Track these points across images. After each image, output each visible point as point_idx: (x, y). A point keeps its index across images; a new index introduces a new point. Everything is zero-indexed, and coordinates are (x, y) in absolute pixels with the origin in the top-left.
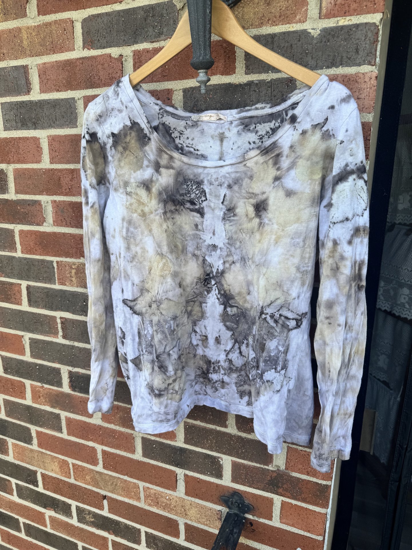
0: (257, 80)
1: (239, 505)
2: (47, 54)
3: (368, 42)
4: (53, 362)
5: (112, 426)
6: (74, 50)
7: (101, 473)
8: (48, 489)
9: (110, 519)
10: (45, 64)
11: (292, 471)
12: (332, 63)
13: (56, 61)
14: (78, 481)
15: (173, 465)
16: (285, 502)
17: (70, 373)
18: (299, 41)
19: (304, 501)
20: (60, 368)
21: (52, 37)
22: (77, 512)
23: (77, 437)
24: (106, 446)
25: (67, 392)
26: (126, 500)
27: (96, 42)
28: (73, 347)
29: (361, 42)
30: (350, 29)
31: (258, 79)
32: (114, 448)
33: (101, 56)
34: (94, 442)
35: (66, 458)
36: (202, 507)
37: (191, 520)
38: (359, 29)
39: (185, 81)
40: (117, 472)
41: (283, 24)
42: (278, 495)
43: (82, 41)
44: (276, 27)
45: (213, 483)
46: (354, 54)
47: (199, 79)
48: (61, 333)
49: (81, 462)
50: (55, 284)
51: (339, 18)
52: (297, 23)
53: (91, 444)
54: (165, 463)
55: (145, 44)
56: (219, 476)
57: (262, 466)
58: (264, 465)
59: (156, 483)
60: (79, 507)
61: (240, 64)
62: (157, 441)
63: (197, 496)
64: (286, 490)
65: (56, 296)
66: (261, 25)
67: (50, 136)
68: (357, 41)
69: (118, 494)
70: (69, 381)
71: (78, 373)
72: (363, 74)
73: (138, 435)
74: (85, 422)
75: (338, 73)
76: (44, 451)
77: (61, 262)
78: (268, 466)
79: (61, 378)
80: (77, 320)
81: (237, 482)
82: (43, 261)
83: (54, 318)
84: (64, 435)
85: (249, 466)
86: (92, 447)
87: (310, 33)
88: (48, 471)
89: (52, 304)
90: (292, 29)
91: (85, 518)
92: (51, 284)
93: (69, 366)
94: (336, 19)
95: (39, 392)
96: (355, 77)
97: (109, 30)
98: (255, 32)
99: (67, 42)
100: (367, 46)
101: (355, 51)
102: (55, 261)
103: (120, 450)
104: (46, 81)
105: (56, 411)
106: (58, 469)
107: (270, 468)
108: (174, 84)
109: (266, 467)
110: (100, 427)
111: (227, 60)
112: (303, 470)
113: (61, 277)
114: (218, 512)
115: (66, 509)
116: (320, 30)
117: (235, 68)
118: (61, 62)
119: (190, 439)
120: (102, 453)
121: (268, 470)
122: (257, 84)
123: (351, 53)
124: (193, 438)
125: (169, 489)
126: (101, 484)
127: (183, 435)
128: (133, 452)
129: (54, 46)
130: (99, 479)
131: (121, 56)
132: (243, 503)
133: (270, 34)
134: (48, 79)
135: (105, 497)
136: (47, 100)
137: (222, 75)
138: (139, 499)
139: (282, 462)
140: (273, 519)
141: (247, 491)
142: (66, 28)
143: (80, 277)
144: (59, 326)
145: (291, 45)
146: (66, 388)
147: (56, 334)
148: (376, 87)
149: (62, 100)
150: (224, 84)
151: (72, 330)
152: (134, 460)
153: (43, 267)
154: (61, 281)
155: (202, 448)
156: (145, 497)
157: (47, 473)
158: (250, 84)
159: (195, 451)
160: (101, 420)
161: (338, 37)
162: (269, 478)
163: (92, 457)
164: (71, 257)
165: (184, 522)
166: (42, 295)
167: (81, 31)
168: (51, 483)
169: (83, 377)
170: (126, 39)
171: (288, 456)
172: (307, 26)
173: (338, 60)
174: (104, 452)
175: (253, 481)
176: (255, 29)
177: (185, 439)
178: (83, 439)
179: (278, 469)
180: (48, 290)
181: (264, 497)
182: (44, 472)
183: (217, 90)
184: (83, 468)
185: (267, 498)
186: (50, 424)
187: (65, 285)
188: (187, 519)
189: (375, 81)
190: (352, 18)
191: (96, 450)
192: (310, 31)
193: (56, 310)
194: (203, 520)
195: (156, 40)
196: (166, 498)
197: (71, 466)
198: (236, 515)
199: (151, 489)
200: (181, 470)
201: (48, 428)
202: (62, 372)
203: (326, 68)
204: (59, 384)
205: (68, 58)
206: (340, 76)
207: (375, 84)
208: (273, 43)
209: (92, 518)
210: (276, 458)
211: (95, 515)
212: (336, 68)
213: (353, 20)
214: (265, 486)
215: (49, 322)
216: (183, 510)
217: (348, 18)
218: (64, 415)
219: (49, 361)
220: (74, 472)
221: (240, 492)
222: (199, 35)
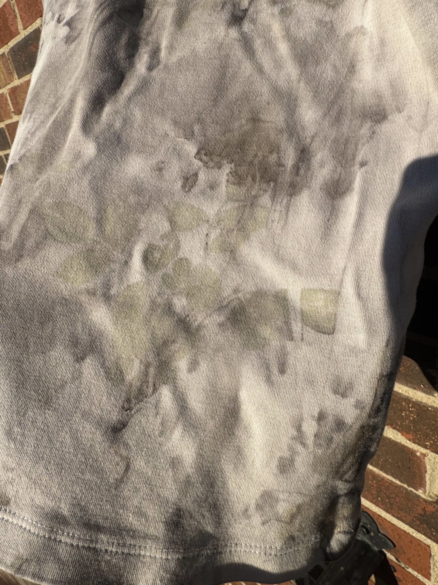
58: (409, 485)
78: (417, 490)
85: (383, 479)
107: (421, 493)
109: (414, 490)
121: (418, 497)
132: (376, 532)
140: (432, 579)
162: (420, 510)
175: (391, 504)
181: (413, 537)
210: (431, 481)
214: (414, 521)
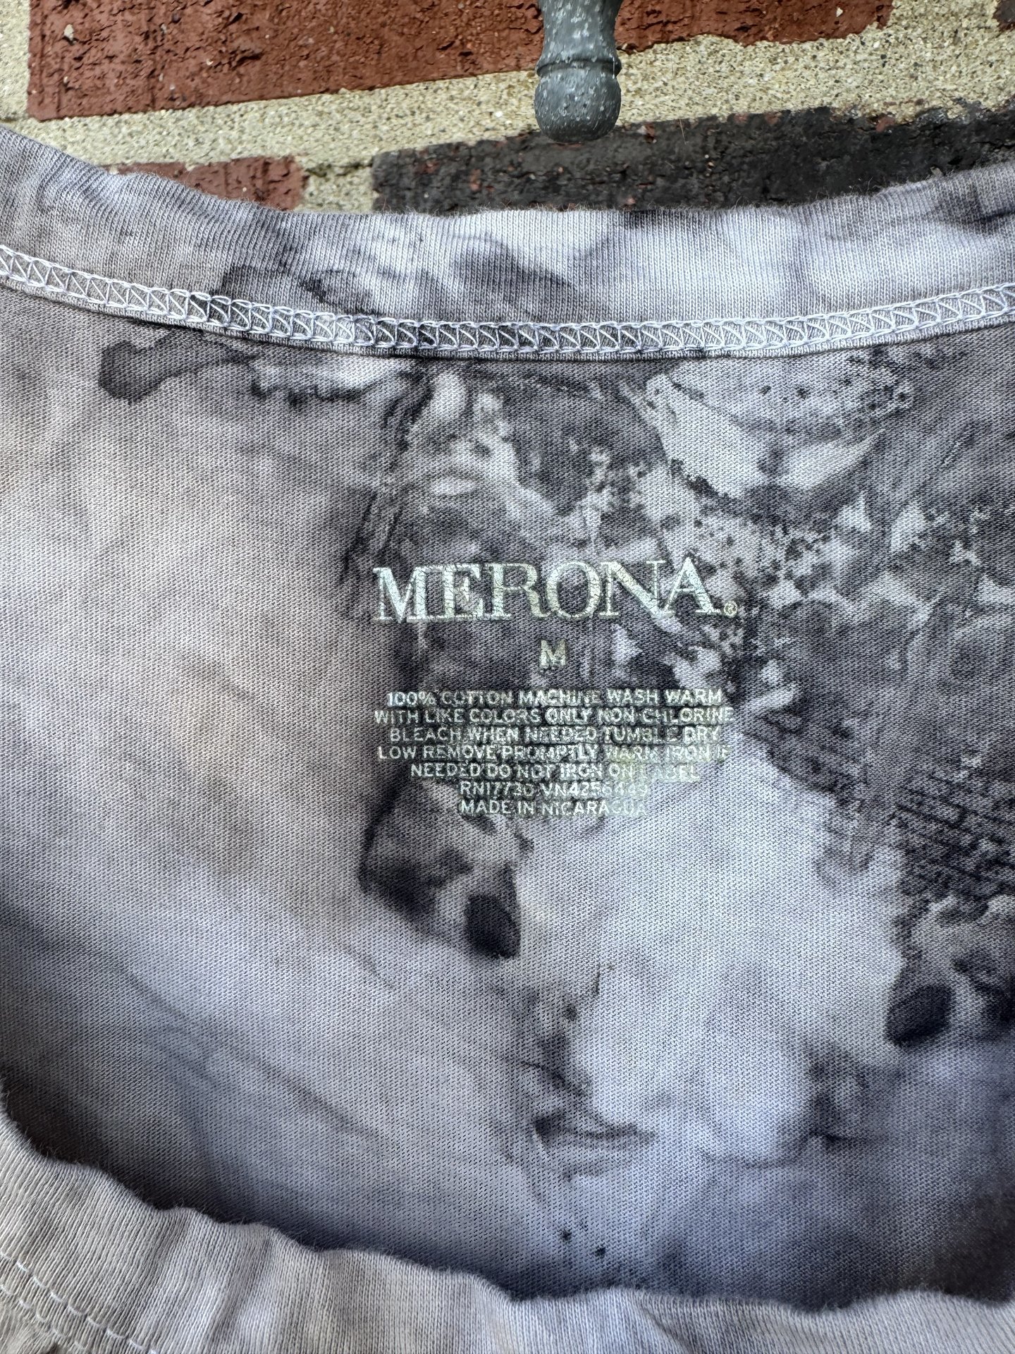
39: (397, 97)
108: (308, 118)
137: (747, 33)
150: (757, 122)
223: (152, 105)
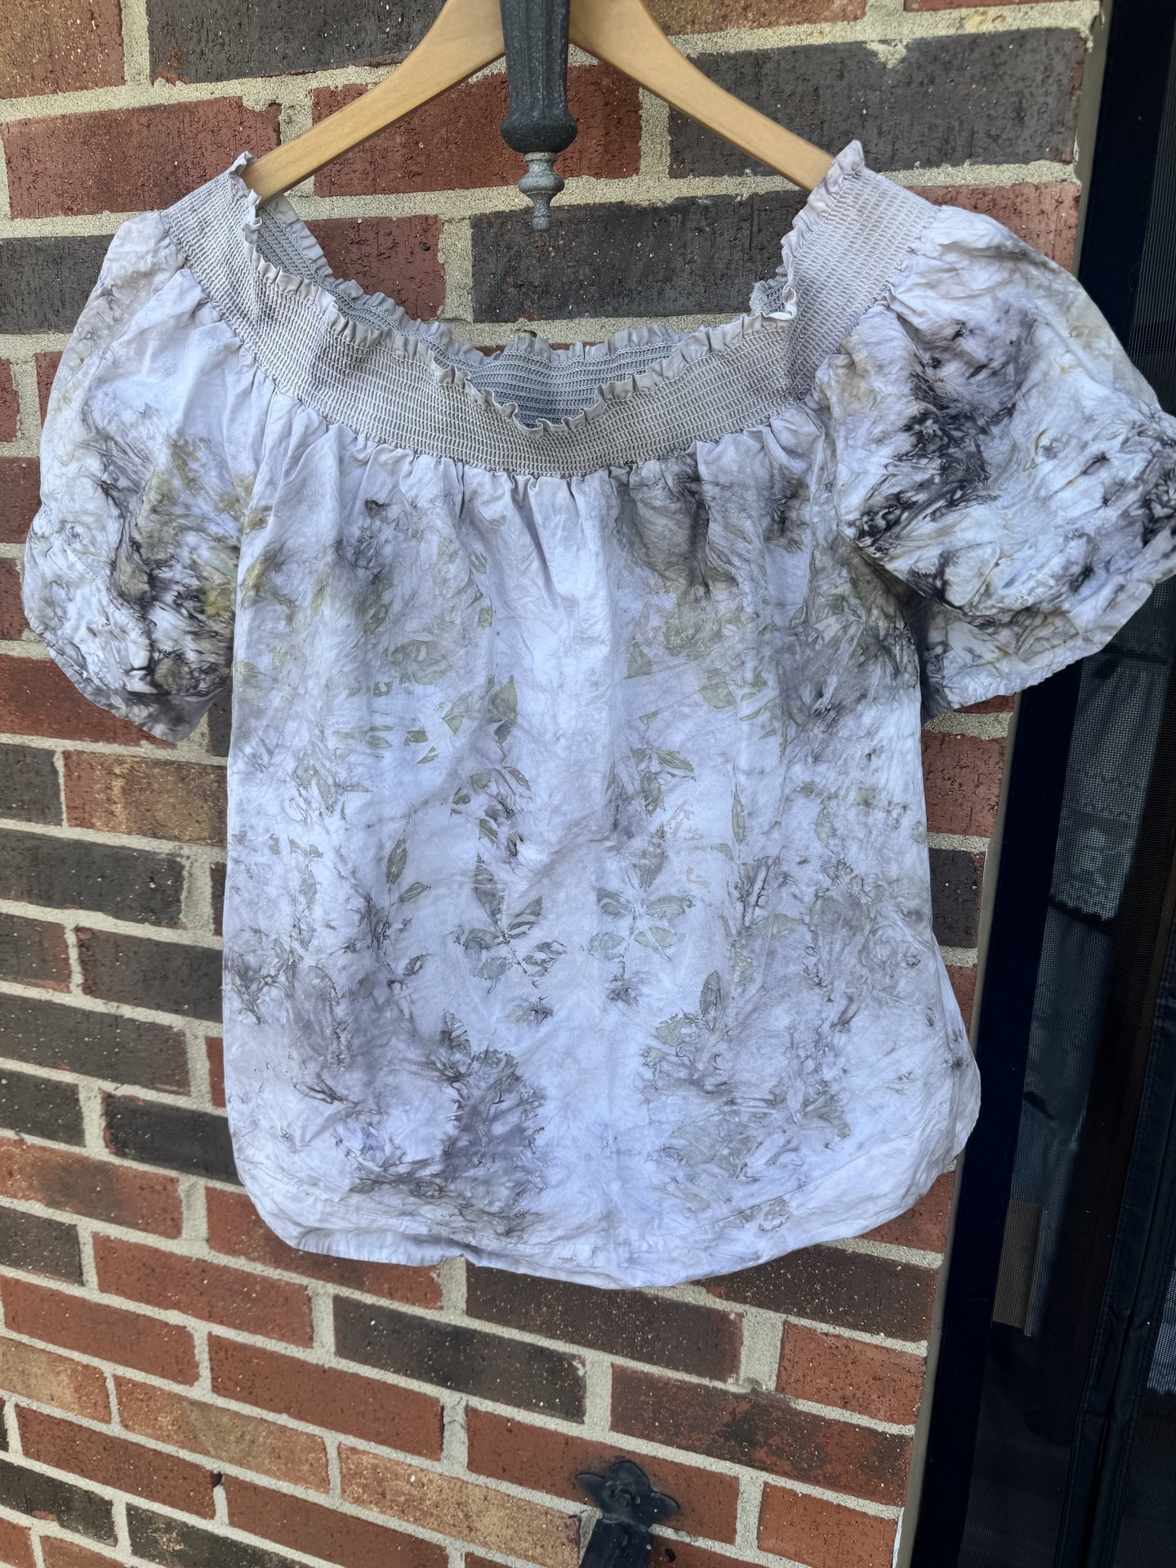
0: (707, 197)
1: (633, 1499)
2: (33, 93)
3: (1054, 89)
4: (55, 1066)
5: (240, 1263)
6: (123, 81)
7: (205, 1404)
8: (37, 1457)
9: (234, 1544)
10: (26, 123)
11: (798, 1397)
12: (940, 150)
13: (64, 117)
14: (133, 1430)
15: (431, 1381)
16: (775, 1487)
17: (108, 1099)
18: (841, 77)
19: (833, 1483)
20: (76, 1086)
21: (49, 39)
22: (130, 1523)
23: (130, 1297)
24: (221, 1323)
25: (99, 1158)
26: (285, 1487)
27: (193, 58)
28: (117, 1020)
29: (1033, 89)
30: (1000, 47)
31: (711, 192)
32: (249, 1331)
33: (209, 103)
34: (184, 1312)
35: (95, 1362)
36: (522, 1506)
37: (485, 1544)
38: (1028, 46)
39: (479, 192)
40: (256, 1404)
41: (789, 24)
42: (752, 1466)
43: (147, 55)
44: (770, 32)
45: (554, 1434)
46: (1010, 124)
47: (528, 181)
48: (77, 978)
49: (143, 1374)
50: (59, 823)
51: (964, 11)
52: (833, 19)
53: (173, 1317)
54: (406, 1375)
55: (351, 69)
56: (574, 1411)
57: (706, 1382)
58: (712, 1378)
59: (378, 1434)
60: (136, 1509)
61: (655, 146)
62: (380, 1308)
63: (503, 1473)
64: (778, 1452)
65: (63, 861)
66: (720, 23)
67: (45, 355)
68: (1021, 84)
69: (259, 1469)
70: (104, 1124)
71: (132, 1099)
72: (1037, 188)
73: (321, 1291)
74: (156, 1250)
75: (959, 181)
76: (25, 1339)
77: (80, 753)
78: (725, 1381)
79: (79, 1117)
80: (127, 937)
81: (629, 1431)
82: (21, 750)
83: (58, 928)
84: (90, 1291)
85: (667, 1383)
86: (177, 1327)
87: (874, 54)
88: (39, 1399)
89: (51, 885)
90: (817, 40)
91: (157, 1542)
92: (47, 823)
93: (104, 1077)
94: (956, 13)
95: (10, 1157)
96: (1012, 195)
97: (236, 21)
98: (702, 43)
99: (100, 57)
100: (1050, 100)
101: (1014, 115)
102: (59, 750)
103: (266, 1334)
104: (31, 178)
105: (65, 1217)
106: (68, 1395)
107: (731, 1386)
108: (442, 199)
109: (719, 1385)
110: (204, 1267)
111: (614, 131)
112: (832, 1394)
113: (79, 801)
114: (569, 1521)
115: (96, 1517)
116: (907, 47)
117: (636, 156)
118: (79, 118)
119: (485, 1302)
120: (210, 1346)
121: (724, 1393)
122: (706, 207)
123: (999, 123)
124: (494, 1299)
125: (419, 1454)
126: (207, 1439)
127: (464, 1290)
128: (307, 1340)
129: (58, 68)
130: (199, 1425)
131: (275, 105)
132: (647, 1494)
133: (751, 53)
134: (37, 174)
135: (217, 1479)
136: (35, 240)
137: (598, 175)
138: (323, 1484)
139: (766, 1369)
140: (738, 1538)
141: (660, 1455)
142: (96, 9)
143: (138, 804)
144: (73, 954)
145: (816, 90)
146: (95, 1146)
147: (61, 979)
148: (1074, 231)
149: (83, 240)
150: (602, 206)
151: (113, 966)
152: (311, 1364)
153: (21, 771)
154: (79, 814)
155: (522, 1328)
156: (343, 1477)
157: (35, 1406)
158: (685, 207)
159: (501, 1340)
160: (205, 1245)
161: (961, 69)
162: (726, 1417)
163: (176, 1357)
164: (109, 740)
165: (463, 1551)
166: (19, 858)
167: (144, 22)
168: (46, 1439)
169: (148, 1113)
170: (290, 52)
171: (787, 1351)
172: (865, 32)
173: (960, 142)
174: (215, 1342)
175: (677, 1426)
176: (704, 36)
177: (468, 1301)
178: (148, 1302)
179: (754, 1391)
180: (37, 843)
181: (712, 1474)
182: (24, 1402)
183: (580, 222)
184: (150, 1391)
185: (720, 1478)
186: (44, 1258)
187: (92, 826)
188: (472, 1541)
189: (1073, 212)
190: (1005, 11)
191: (190, 1336)
192: (875, 47)
193: (61, 905)
194: (524, 1545)
195: (388, 57)
196: (408, 1481)
197: (110, 1385)
198: (625, 1529)
199: (364, 1452)
200: (457, 1396)
201: (38, 1269)
202: (82, 1096)
203: (923, 166)
204: (75, 1134)
205: (104, 107)
206: (964, 191)
207: (1073, 221)
208: (758, 80)
209: (179, 1543)
210: (748, 1358)
211: (188, 1534)
212: (953, 166)
213: (1009, 20)
214: (715, 1441)
215: (40, 943)
216: (461, 1515)
217: (993, 11)
218: (88, 1228)
219: (41, 1064)
220: (120, 1403)
221: (638, 1461)
222: (529, 38)
223: (375, 192)
